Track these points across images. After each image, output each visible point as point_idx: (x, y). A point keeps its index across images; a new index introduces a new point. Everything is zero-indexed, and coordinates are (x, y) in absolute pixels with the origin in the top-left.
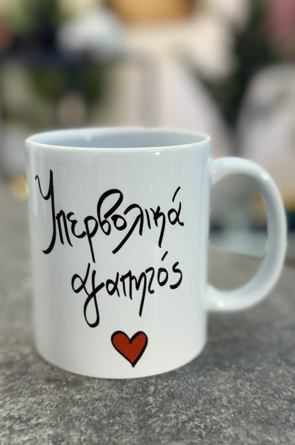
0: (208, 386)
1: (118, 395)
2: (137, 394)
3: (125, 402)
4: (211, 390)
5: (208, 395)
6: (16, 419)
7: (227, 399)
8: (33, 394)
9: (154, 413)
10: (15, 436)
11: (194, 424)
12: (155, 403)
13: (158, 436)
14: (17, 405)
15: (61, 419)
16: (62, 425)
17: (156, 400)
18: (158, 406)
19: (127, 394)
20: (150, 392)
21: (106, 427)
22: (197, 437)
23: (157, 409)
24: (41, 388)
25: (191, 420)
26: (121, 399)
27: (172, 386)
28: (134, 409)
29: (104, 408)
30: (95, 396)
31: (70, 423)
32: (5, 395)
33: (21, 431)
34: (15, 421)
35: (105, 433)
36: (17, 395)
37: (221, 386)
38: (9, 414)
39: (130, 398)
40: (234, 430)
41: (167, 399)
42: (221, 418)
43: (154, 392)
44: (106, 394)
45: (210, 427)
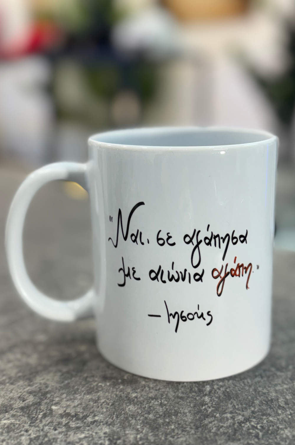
0: (265, 387)
1: (174, 394)
2: (193, 394)
3: (180, 401)
4: (268, 390)
5: (265, 395)
6: (73, 417)
7: (284, 400)
8: (89, 392)
9: (210, 412)
10: (71, 433)
11: (250, 424)
12: (211, 402)
13: (215, 436)
14: (73, 402)
15: (117, 417)
16: (118, 424)
17: (212, 400)
18: (214, 406)
19: (183, 393)
20: (206, 392)
21: (162, 426)
22: (254, 438)
23: (213, 409)
24: (97, 385)
25: (247, 421)
26: (176, 398)
27: (228, 386)
28: (190, 409)
29: (160, 407)
30: (150, 395)
31: (126, 421)
32: (61, 391)
33: (78, 428)
34: (72, 418)
35: (161, 432)
36: (73, 392)
37: (277, 387)
38: (65, 411)
39: (186, 398)
40: (291, 431)
41: (223, 399)
42: (278, 419)
43: (210, 392)
44: (162, 393)
45: (266, 428)
